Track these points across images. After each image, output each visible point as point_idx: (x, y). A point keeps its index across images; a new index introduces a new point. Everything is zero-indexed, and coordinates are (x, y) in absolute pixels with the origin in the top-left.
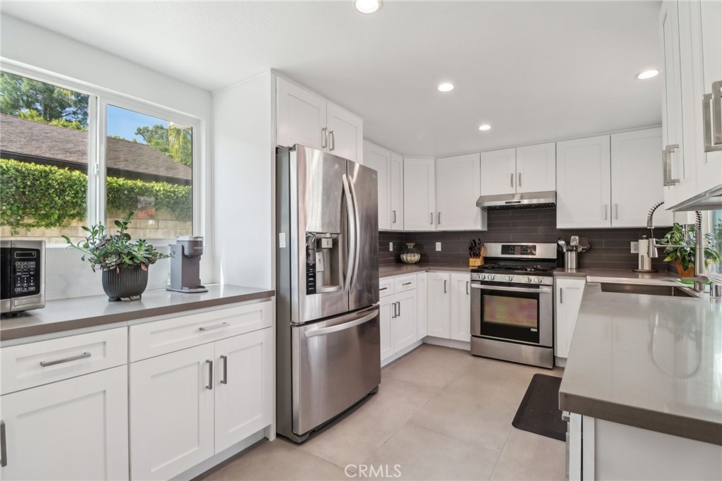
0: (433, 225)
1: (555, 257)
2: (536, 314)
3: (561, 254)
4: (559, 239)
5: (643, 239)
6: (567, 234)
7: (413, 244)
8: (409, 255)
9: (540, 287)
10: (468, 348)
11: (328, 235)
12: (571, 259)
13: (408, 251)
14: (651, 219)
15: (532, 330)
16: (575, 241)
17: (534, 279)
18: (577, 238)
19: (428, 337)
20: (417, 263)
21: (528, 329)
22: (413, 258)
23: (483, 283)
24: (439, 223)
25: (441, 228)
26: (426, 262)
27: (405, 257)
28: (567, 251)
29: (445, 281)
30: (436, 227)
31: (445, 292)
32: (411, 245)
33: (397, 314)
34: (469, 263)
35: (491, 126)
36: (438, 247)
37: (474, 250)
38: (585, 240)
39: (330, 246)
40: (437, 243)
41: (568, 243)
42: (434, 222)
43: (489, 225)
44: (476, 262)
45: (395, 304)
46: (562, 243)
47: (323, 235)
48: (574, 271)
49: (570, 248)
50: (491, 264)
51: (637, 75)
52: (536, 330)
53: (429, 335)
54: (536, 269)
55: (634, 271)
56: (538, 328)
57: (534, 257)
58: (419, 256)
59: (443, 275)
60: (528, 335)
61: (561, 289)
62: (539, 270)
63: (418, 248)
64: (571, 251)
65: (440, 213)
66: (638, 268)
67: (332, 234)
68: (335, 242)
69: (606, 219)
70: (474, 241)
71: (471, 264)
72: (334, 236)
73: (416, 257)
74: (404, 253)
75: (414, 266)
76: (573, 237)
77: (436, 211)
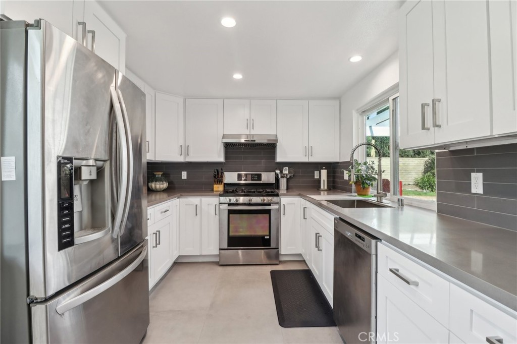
0: (182, 157)
1: (274, 182)
2: (268, 225)
3: (277, 179)
4: (276, 169)
5: (323, 169)
6: (282, 165)
7: (161, 173)
8: (158, 183)
9: (272, 204)
10: (217, 260)
11: (91, 162)
12: (283, 183)
13: (157, 180)
14: (352, 156)
15: (266, 237)
16: (286, 171)
17: (267, 199)
18: (287, 168)
19: (180, 257)
20: (164, 191)
21: (263, 237)
22: (162, 186)
23: (230, 204)
24: (188, 155)
25: (189, 159)
26: (173, 189)
27: (153, 185)
28: (281, 177)
29: (196, 205)
30: (185, 158)
31: (196, 215)
32: (159, 174)
33: (158, 243)
34: (213, 189)
35: (243, 76)
36: (184, 175)
37: (218, 178)
38: (292, 170)
39: (94, 177)
40: (183, 173)
41: (281, 172)
42: (183, 154)
43: (226, 157)
44: (219, 188)
45: (156, 234)
46: (278, 172)
47: (84, 162)
48: (285, 192)
49: (283, 175)
50: (231, 189)
51: (349, 59)
52: (268, 237)
53: (181, 254)
54: (266, 192)
55: (318, 190)
56: (270, 235)
57: (261, 182)
58: (167, 184)
59: (194, 200)
60: (262, 242)
61: (284, 205)
62: (268, 192)
63: (166, 177)
64: (283, 177)
65: (188, 146)
66: (320, 188)
67: (96, 160)
68: (100, 171)
69: (306, 156)
70: (217, 170)
71: (215, 189)
72: (100, 164)
73: (165, 185)
74: (152, 182)
75: (162, 192)
76: (284, 168)
77: (185, 144)
